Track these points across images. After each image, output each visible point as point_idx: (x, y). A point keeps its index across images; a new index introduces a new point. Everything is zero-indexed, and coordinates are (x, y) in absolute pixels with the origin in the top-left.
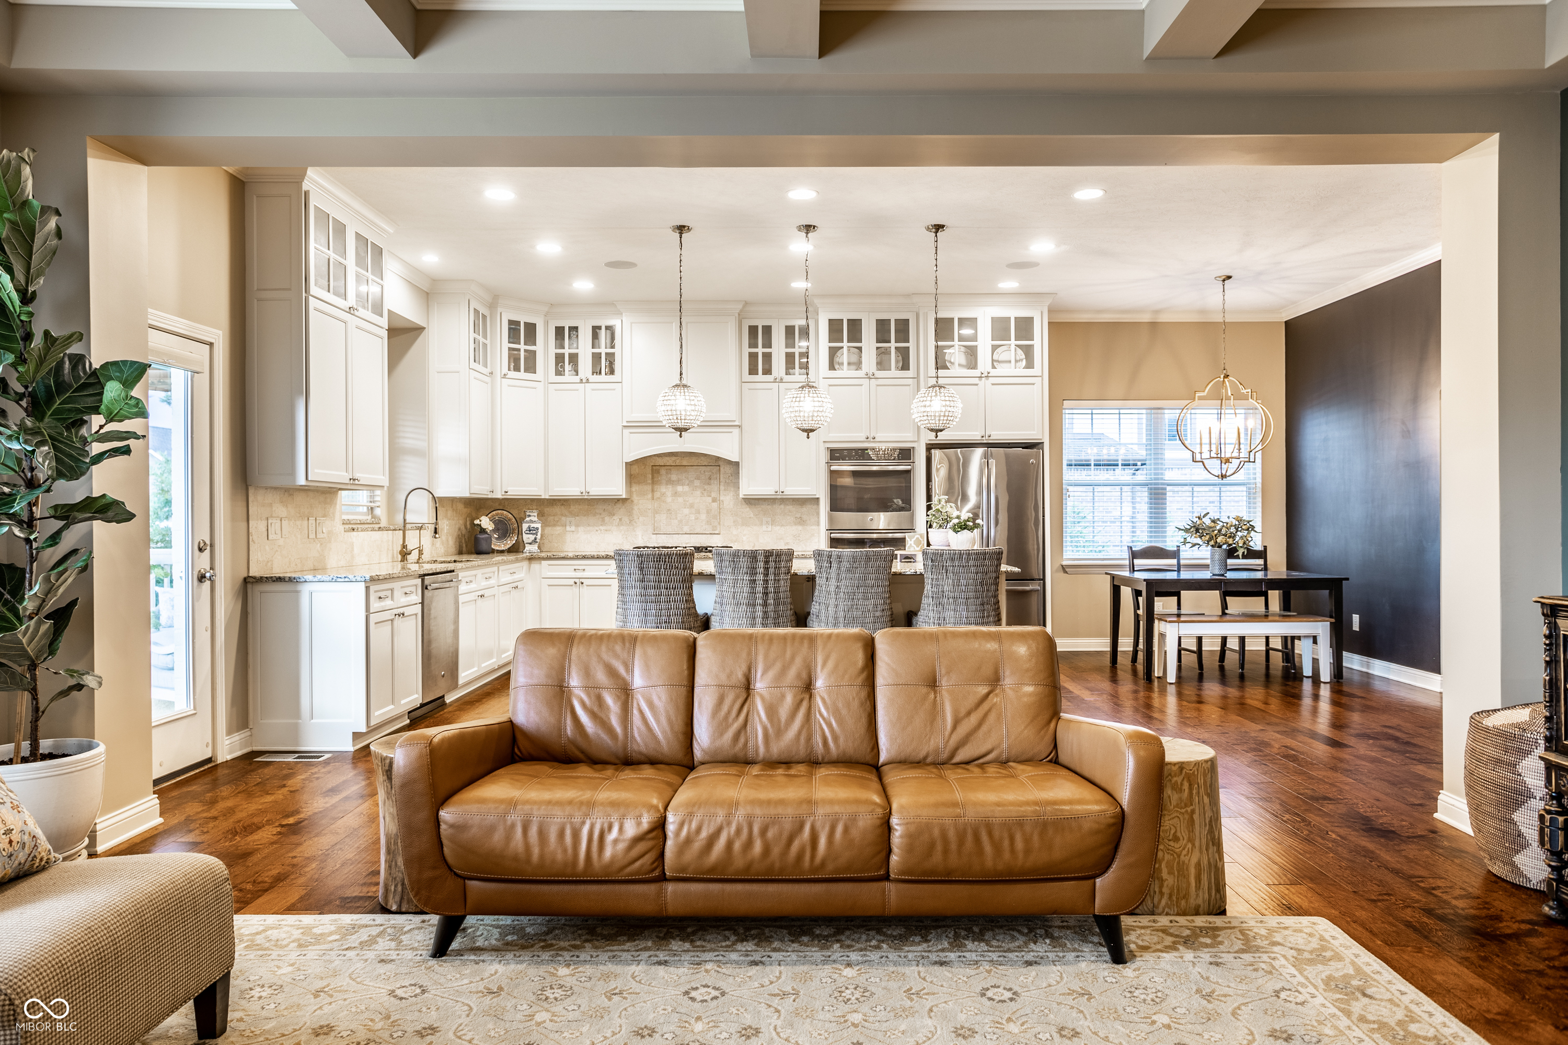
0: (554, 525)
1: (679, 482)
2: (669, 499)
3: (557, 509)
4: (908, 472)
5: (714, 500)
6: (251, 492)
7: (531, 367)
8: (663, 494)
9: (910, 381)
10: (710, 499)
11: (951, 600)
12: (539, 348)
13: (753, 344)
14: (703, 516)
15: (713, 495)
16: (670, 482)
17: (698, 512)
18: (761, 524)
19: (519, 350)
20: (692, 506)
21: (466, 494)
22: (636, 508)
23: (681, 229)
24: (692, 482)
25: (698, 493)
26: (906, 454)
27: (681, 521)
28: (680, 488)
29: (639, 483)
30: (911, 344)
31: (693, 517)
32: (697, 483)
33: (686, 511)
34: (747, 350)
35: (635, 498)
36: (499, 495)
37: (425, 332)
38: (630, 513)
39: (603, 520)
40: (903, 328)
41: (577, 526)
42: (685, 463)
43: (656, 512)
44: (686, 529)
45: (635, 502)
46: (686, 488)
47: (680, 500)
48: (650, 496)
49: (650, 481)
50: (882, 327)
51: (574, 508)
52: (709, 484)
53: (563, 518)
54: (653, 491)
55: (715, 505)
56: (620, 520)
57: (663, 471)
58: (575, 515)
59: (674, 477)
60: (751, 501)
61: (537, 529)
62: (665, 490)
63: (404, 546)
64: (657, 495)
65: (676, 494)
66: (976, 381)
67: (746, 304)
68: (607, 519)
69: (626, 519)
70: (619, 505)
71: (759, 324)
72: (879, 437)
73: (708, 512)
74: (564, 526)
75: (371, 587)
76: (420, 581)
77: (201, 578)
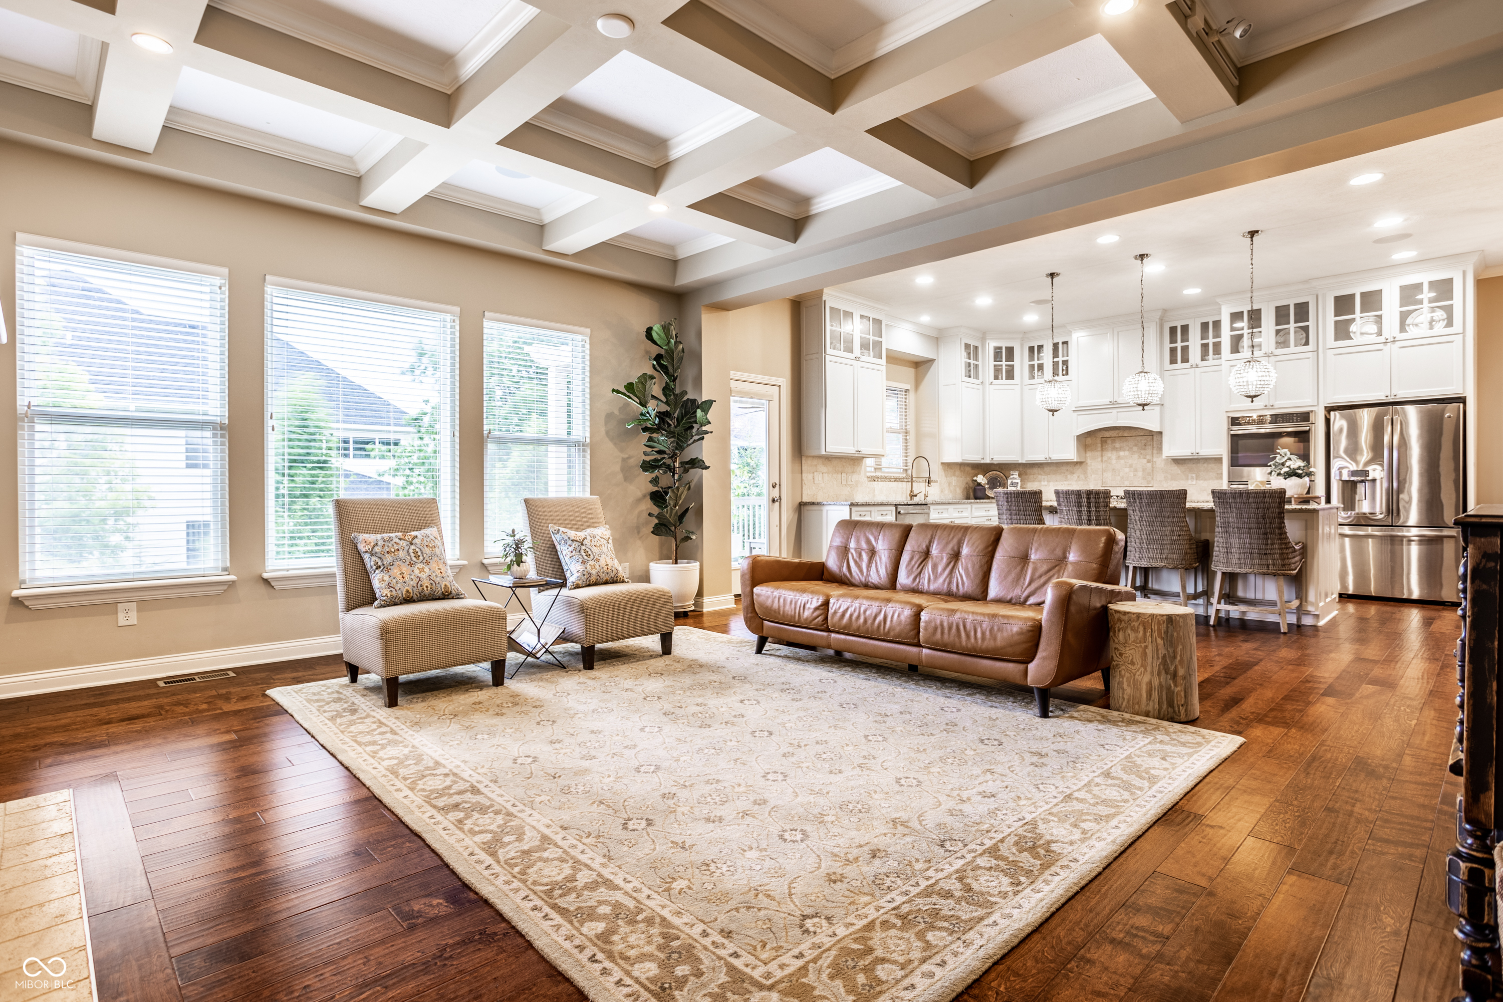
1: (1121, 449)
2: (1114, 462)
3: (1035, 470)
4: (1307, 432)
5: (1149, 461)
6: (804, 459)
7: (1010, 375)
8: (1109, 458)
9: (1310, 355)
10: (1145, 461)
11: (1236, 530)
12: (1017, 363)
13: (1173, 340)
14: (1140, 474)
15: (1148, 457)
16: (1114, 449)
17: (1136, 470)
18: (1187, 479)
19: (1001, 365)
20: (1131, 466)
21: (959, 460)
22: (1089, 468)
23: (1052, 275)
24: (1131, 448)
25: (1136, 456)
26: (1305, 417)
27: (1122, 478)
28: (1122, 453)
29: (1092, 450)
30: (1311, 323)
31: (1132, 474)
32: (1135, 449)
33: (1127, 470)
34: (1167, 346)
35: (1089, 461)
36: (988, 461)
37: (935, 363)
38: (1085, 472)
39: (1066, 477)
40: (1302, 311)
41: (1049, 481)
42: (1126, 434)
43: (1104, 471)
44: (1127, 483)
45: (1089, 464)
46: (1127, 453)
47: (1122, 462)
48: (1099, 459)
49: (1099, 449)
50: (1281, 314)
51: (1047, 469)
52: (1145, 449)
53: (1039, 476)
54: (1102, 456)
55: (1149, 465)
56: (1078, 477)
57: (1109, 441)
58: (1046, 474)
59: (1117, 445)
60: (1178, 461)
61: (1017, 483)
62: (1111, 455)
63: (912, 491)
64: (1105, 458)
65: (1119, 458)
66: (1381, 346)
67: (1165, 311)
68: (1069, 476)
69: (1082, 476)
70: (1078, 466)
71: (1179, 324)
72: (1277, 404)
73: (1143, 470)
74: (1040, 481)
75: (854, 509)
76: (894, 508)
77: (774, 501)
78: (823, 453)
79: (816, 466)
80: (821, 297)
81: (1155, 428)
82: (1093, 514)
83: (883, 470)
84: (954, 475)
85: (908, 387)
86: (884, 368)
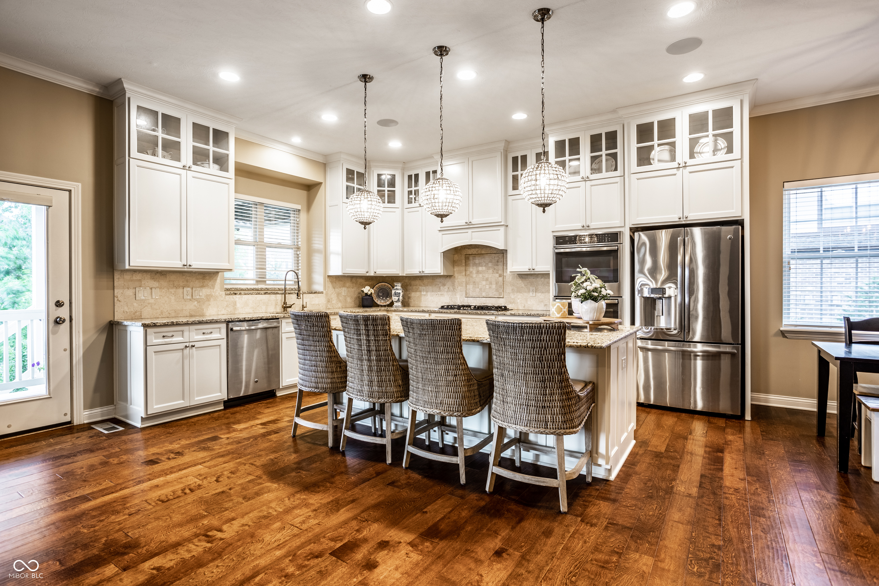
0: (416, 291)
1: (480, 265)
2: (474, 276)
3: (417, 282)
4: (616, 251)
5: (500, 276)
6: (117, 273)
7: (392, 199)
8: (471, 272)
9: (618, 179)
10: (497, 275)
12: (398, 189)
13: (515, 169)
14: (494, 286)
15: (500, 272)
16: (475, 265)
17: (491, 283)
18: (529, 292)
19: (384, 191)
20: (487, 280)
21: (340, 273)
22: (456, 281)
24: (487, 264)
25: (491, 271)
26: (614, 237)
27: (481, 289)
28: (480, 268)
29: (458, 266)
30: (619, 151)
31: (488, 287)
32: (490, 265)
33: (484, 283)
34: (511, 174)
35: (456, 275)
36: (372, 274)
37: (323, 186)
38: (453, 285)
39: (440, 289)
40: (612, 137)
41: (427, 292)
42: (483, 252)
43: (467, 283)
44: (484, 294)
45: (456, 277)
46: (484, 268)
47: (481, 276)
48: (464, 273)
49: (464, 264)
50: (595, 140)
51: (425, 281)
52: (497, 265)
53: (420, 287)
54: (466, 270)
55: (501, 279)
56: (448, 288)
57: (471, 258)
58: (426, 285)
59: (477, 261)
60: (522, 276)
61: (400, 293)
62: (472, 270)
63: (285, 303)
64: (468, 273)
65: (478, 272)
66: (674, 171)
67: (508, 142)
68: (442, 287)
69: (451, 288)
70: (448, 279)
71: (519, 154)
72: (593, 225)
73: (496, 284)
74: (421, 292)
75: (149, 330)
76: (224, 325)
77: (58, 322)
78: (127, 267)
79: (140, 281)
80: (125, 94)
81: (500, 246)
82: (372, 343)
83: (268, 282)
84: (344, 286)
85: (299, 207)
86: (232, 183)
